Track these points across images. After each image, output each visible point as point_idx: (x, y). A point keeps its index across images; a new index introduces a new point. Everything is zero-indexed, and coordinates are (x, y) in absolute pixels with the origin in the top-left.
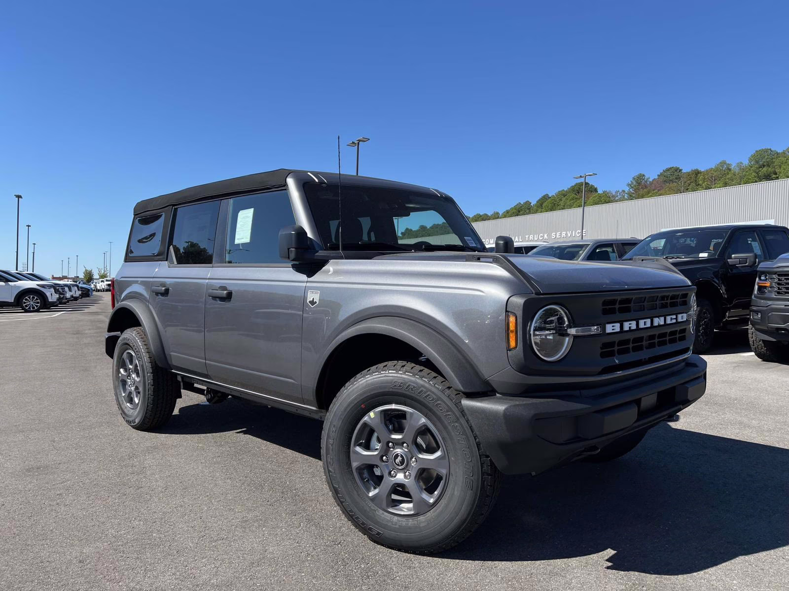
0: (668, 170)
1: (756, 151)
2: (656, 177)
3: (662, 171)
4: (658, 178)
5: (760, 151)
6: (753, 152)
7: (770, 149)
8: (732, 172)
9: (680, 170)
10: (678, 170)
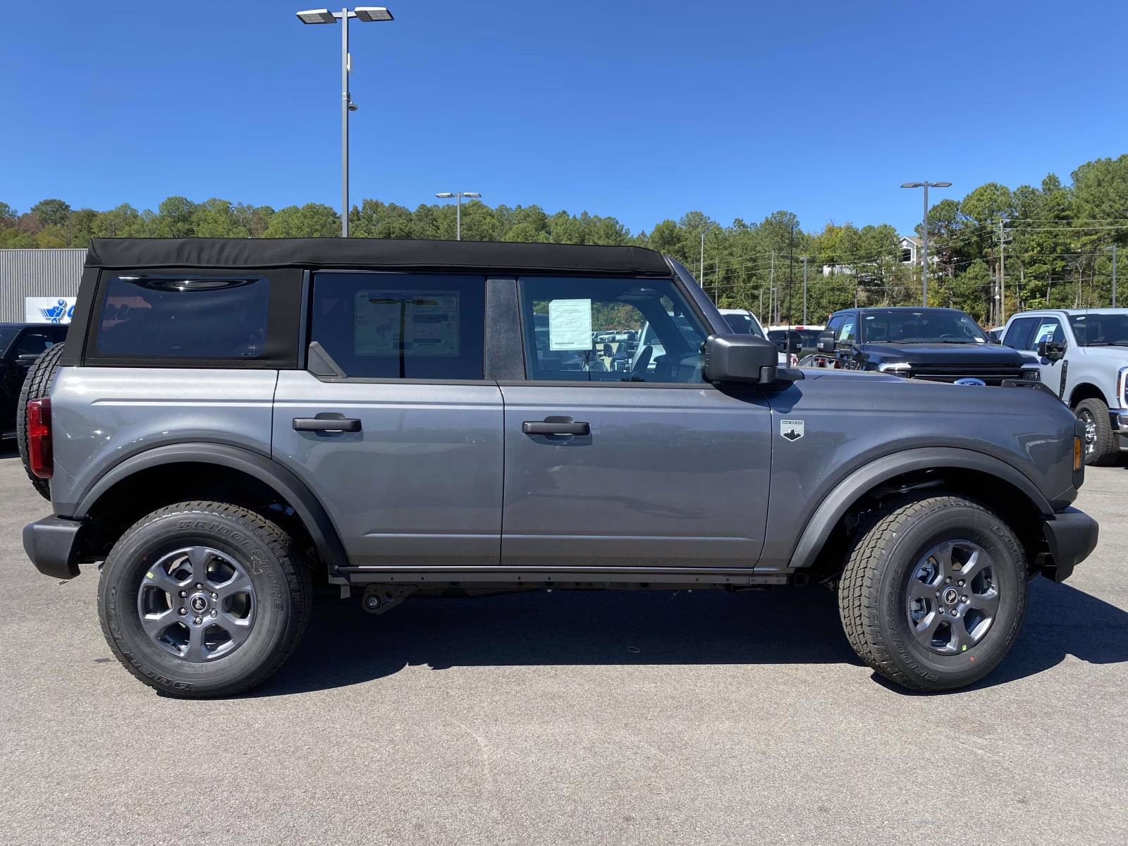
0: (47, 203)
1: (169, 199)
2: (29, 212)
3: (38, 203)
4: (32, 214)
5: (173, 198)
6: (164, 199)
7: (186, 199)
8: (139, 221)
9: (67, 207)
10: (62, 207)
